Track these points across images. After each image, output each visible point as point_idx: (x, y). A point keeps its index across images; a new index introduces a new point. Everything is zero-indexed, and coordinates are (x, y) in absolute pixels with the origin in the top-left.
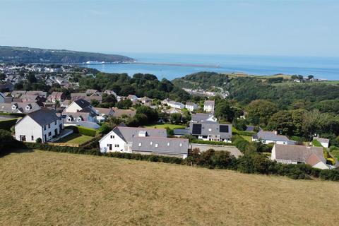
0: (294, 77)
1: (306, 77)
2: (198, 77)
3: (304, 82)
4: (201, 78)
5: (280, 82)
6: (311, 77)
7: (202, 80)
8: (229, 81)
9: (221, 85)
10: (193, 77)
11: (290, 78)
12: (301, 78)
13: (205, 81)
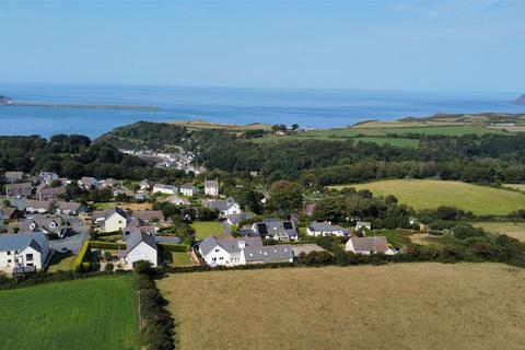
0: (275, 128)
1: (289, 127)
2: (141, 130)
3: (289, 134)
4: (146, 132)
5: (261, 136)
6: (295, 127)
7: (149, 136)
8: (189, 136)
9: (178, 142)
10: (132, 132)
11: (270, 128)
12: (283, 128)
13: (152, 138)
